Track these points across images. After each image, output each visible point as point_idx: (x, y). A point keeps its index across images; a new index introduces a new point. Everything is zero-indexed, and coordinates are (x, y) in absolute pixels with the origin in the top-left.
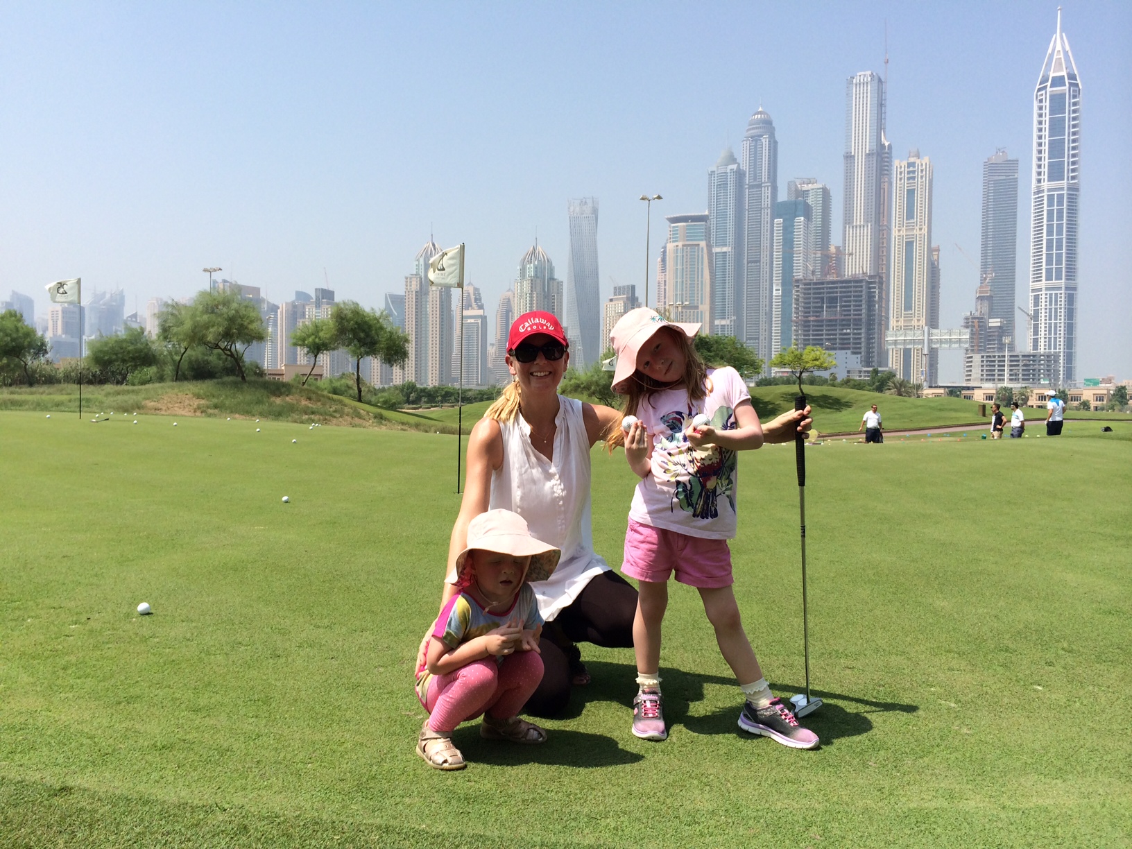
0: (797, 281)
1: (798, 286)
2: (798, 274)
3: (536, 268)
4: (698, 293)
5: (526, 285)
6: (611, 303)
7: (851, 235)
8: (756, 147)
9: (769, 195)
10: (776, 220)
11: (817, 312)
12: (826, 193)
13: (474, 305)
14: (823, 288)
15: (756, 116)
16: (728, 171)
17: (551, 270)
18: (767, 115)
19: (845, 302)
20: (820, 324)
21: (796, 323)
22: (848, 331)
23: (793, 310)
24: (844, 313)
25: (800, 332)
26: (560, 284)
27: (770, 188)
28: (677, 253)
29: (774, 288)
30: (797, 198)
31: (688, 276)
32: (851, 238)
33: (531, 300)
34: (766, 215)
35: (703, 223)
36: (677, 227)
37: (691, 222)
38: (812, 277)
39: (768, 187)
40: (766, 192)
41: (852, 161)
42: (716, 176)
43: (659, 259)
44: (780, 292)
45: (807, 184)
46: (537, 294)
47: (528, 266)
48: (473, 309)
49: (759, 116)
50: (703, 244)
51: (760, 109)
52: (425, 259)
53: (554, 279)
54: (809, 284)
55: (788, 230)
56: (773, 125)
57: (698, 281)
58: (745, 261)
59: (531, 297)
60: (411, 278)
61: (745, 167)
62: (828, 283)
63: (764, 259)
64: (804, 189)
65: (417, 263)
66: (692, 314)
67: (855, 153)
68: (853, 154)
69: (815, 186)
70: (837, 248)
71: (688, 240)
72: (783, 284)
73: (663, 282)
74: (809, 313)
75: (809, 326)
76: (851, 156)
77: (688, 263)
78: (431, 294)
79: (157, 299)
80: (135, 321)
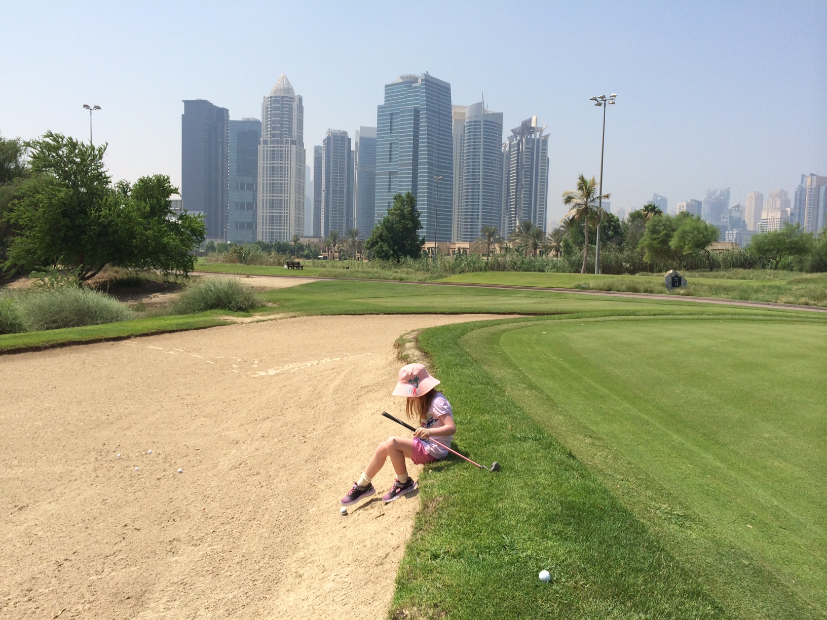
79: (754, 192)
80: (738, 210)
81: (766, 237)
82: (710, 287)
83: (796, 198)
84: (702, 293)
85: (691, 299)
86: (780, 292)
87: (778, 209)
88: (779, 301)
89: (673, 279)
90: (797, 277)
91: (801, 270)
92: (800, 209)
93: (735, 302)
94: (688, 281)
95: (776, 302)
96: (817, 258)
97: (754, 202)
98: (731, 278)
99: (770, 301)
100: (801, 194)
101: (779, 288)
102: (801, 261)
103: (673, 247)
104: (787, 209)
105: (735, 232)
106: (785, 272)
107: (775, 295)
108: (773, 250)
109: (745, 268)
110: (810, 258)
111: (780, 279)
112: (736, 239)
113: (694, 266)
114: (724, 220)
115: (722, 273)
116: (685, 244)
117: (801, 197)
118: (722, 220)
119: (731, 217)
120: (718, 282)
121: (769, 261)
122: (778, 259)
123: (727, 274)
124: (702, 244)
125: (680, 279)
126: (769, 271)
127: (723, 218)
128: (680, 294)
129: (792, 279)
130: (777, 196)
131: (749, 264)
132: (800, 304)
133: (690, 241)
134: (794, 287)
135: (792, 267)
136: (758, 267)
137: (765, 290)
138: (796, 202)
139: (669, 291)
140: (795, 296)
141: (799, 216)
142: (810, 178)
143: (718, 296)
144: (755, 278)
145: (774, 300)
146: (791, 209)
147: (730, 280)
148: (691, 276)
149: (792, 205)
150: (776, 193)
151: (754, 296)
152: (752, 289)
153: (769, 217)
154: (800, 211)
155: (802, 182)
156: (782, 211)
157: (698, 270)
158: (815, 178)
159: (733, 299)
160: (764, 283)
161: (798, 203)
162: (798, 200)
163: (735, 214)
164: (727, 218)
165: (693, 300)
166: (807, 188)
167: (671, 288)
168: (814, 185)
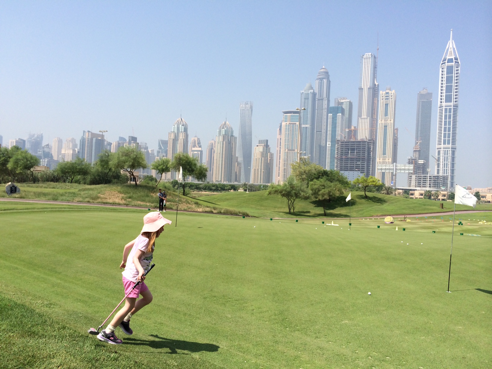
0: (338, 141)
1: (338, 143)
2: (338, 138)
3: (225, 131)
4: (295, 144)
5: (221, 138)
6: (257, 147)
7: (361, 122)
8: (321, 83)
9: (326, 103)
10: (329, 114)
11: (346, 154)
12: (351, 104)
13: (197, 145)
14: (349, 144)
15: (322, 70)
16: (309, 93)
17: (232, 132)
18: (327, 69)
19: (358, 150)
20: (347, 159)
21: (337, 159)
22: (359, 163)
23: (336, 153)
24: (358, 155)
25: (338, 163)
26: (236, 138)
27: (327, 100)
28: (286, 127)
29: (328, 143)
30: (338, 105)
31: (291, 137)
32: (361, 123)
33: (223, 145)
34: (325, 112)
35: (298, 114)
36: (287, 115)
37: (293, 114)
38: (344, 140)
39: (326, 100)
40: (325, 102)
41: (362, 91)
42: (304, 94)
43: (278, 129)
44: (330, 145)
45: (343, 100)
46: (226, 142)
47: (222, 130)
48: (196, 147)
49: (323, 70)
50: (298, 123)
51: (324, 67)
52: (177, 126)
53: (233, 136)
54: (343, 142)
55: (334, 119)
56: (329, 74)
57: (295, 139)
58: (315, 131)
59: (223, 143)
60: (171, 133)
61: (317, 91)
62: (351, 142)
63: (324, 131)
64: (341, 102)
65: (174, 127)
66: (292, 153)
67: (363, 87)
68: (362, 88)
69: (346, 100)
70: (355, 127)
71: (291, 121)
72: (332, 142)
73: (280, 139)
74: (343, 154)
75: (343, 160)
76: (362, 89)
77: (291, 131)
78: (179, 140)
79: (57, 138)
80: (48, 148)
81: (66, 164)
82: (35, 193)
83: (80, 143)
84: (30, 197)
85: (23, 200)
86: (75, 195)
87: (71, 148)
88: (74, 201)
89: (11, 188)
90: (84, 187)
91: (85, 183)
92: (83, 149)
93: (50, 201)
94: (21, 189)
95: (73, 201)
96: (93, 177)
97: (57, 144)
98: (47, 188)
99: (69, 201)
100: (83, 141)
101: (74, 193)
102: (84, 179)
103: (10, 168)
104: (76, 149)
105: (46, 160)
106: (77, 184)
107: (72, 197)
108: (70, 172)
109: (54, 182)
110: (89, 177)
111: (75, 188)
112: (47, 164)
113: (23, 180)
114: (40, 153)
115: (41, 185)
116: (18, 166)
117: (83, 143)
118: (38, 153)
119: (44, 151)
120: (39, 190)
121: (67, 178)
122: (72, 177)
123: (44, 185)
124: (28, 167)
125: (16, 188)
126: (67, 184)
127: (39, 151)
128: (15, 198)
129: (81, 188)
130: (70, 141)
131: (56, 179)
132: (85, 202)
133: (21, 165)
134: (82, 193)
135: (80, 182)
136: (61, 182)
137: (67, 195)
138: (80, 145)
139: (9, 195)
140: (83, 198)
141: (82, 153)
142: (88, 133)
143: (40, 198)
144: (60, 188)
145: (72, 200)
146: (78, 149)
147: (46, 189)
148: (21, 186)
149: (79, 147)
150: (70, 139)
151: (61, 198)
152: (60, 194)
153: (66, 153)
154: (82, 151)
155: (84, 135)
156: (73, 150)
157: (26, 182)
158: (90, 133)
159: (49, 200)
160: (66, 191)
161: (82, 146)
162: (82, 145)
163: (46, 150)
164: (41, 152)
165: (24, 201)
166: (86, 138)
167: (10, 194)
168: (90, 137)
